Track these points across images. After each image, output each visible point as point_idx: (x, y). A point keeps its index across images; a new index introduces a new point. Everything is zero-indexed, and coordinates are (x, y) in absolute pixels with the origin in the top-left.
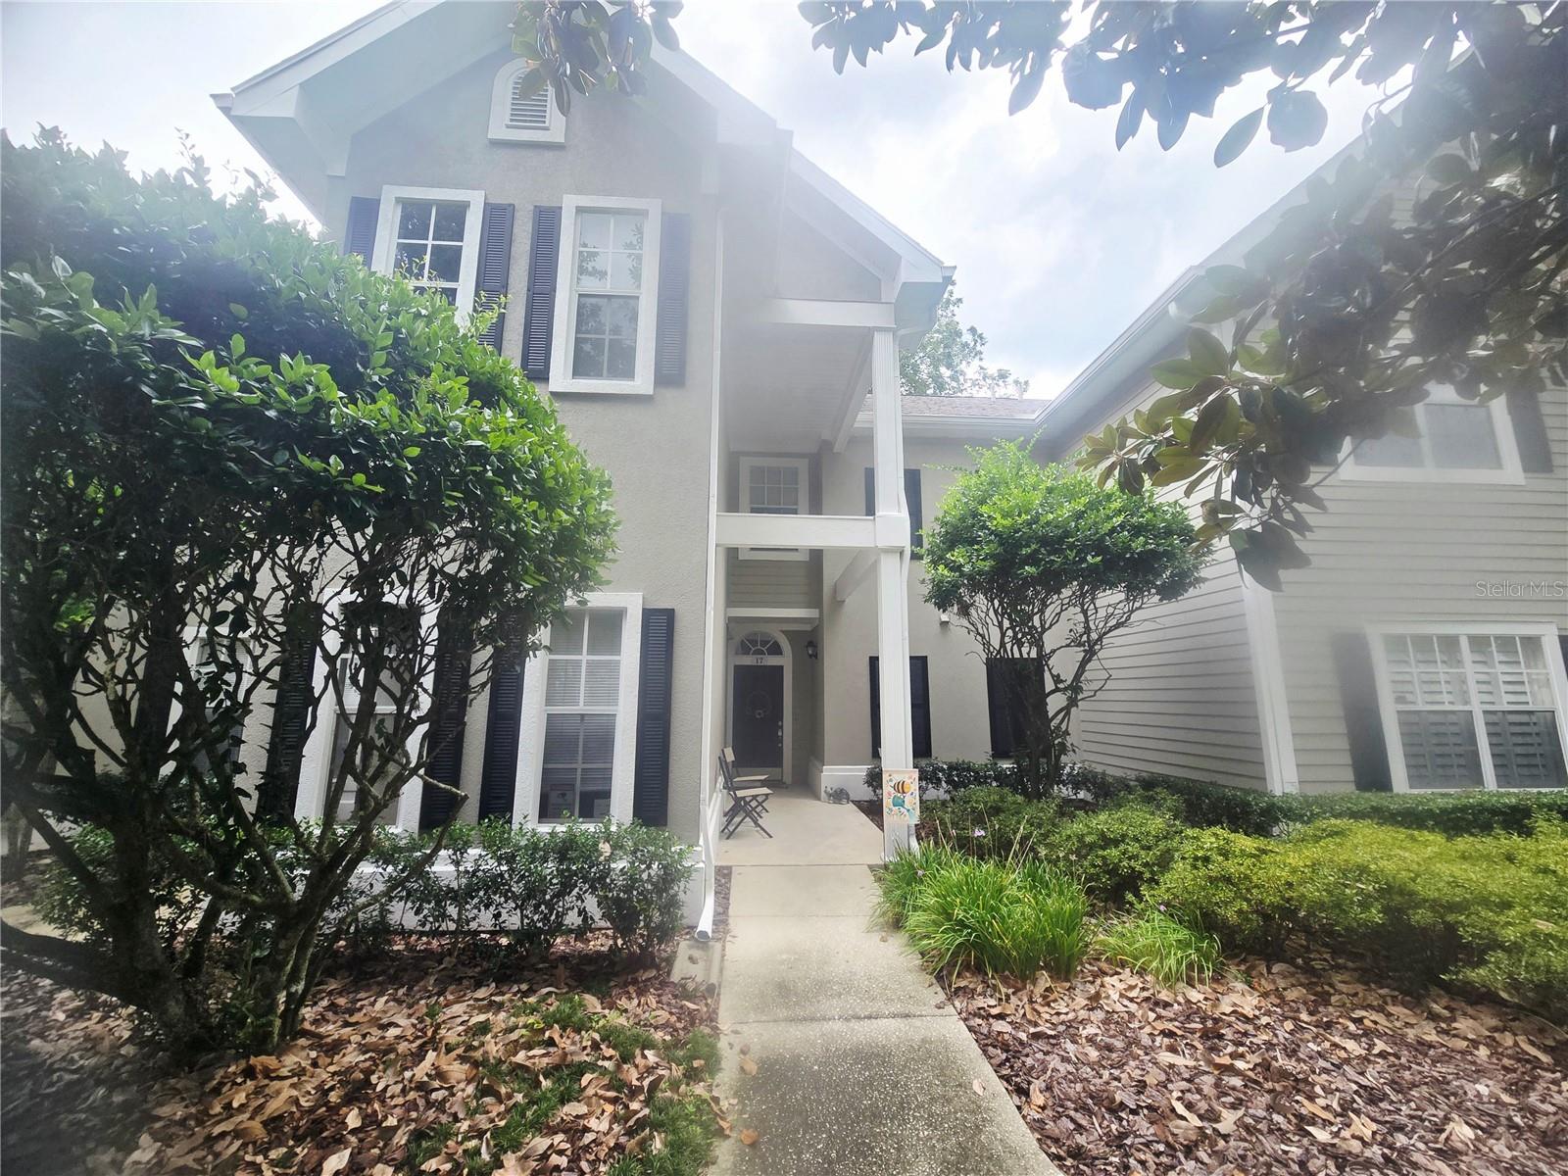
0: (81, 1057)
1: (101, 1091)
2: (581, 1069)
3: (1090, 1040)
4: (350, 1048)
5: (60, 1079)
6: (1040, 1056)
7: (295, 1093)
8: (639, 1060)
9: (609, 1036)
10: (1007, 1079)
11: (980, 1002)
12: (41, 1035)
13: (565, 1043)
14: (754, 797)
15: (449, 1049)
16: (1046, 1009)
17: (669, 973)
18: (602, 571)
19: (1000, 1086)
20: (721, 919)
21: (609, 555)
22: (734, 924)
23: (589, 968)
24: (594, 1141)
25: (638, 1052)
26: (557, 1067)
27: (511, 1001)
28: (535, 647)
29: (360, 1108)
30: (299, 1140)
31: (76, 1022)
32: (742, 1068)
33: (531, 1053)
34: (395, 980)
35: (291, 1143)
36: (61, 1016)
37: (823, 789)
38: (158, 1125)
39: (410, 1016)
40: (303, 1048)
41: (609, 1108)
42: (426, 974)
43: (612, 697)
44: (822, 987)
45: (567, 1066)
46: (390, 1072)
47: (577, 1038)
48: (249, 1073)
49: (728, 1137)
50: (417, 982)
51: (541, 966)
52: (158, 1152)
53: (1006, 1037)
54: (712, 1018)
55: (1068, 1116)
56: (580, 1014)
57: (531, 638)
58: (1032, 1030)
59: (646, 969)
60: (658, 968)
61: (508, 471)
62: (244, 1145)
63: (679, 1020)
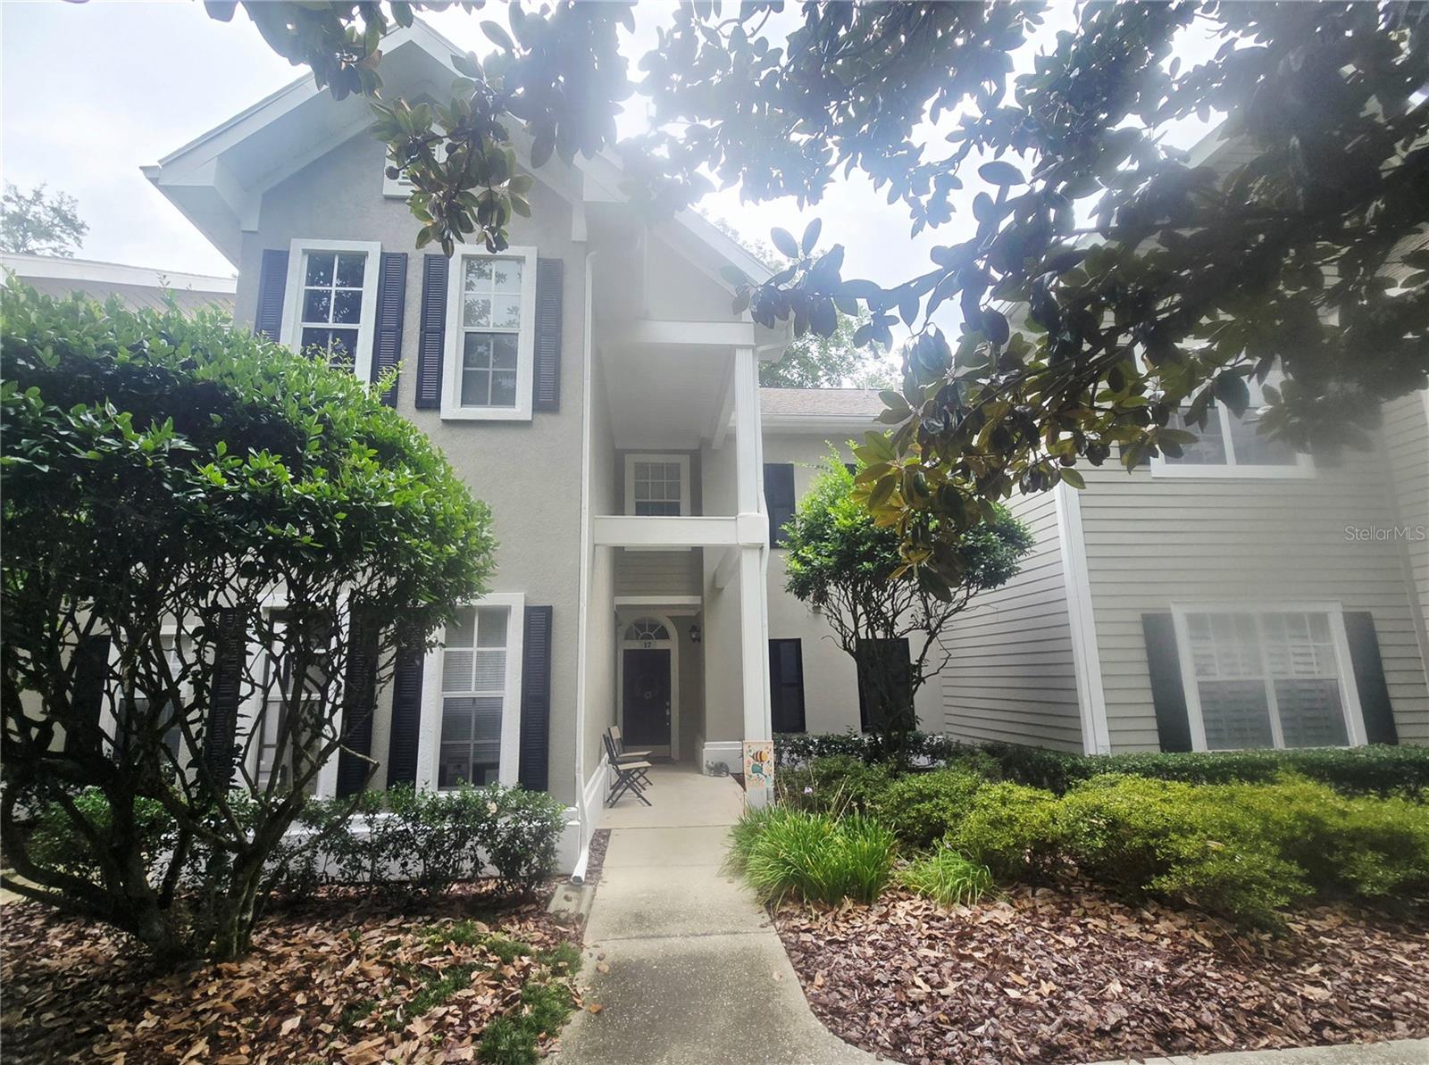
0: (84, 968)
1: (106, 988)
2: (471, 968)
3: (872, 943)
4: (292, 959)
5: (72, 982)
6: (830, 955)
7: (254, 986)
8: (517, 963)
9: (494, 948)
10: (800, 970)
11: (796, 922)
12: (47, 956)
13: (459, 953)
14: (637, 769)
15: (369, 957)
16: (845, 924)
17: (546, 908)
18: (485, 583)
19: (793, 975)
20: (595, 870)
21: (490, 569)
22: (606, 873)
23: (480, 904)
24: (479, 1010)
25: (516, 957)
26: (452, 967)
27: (417, 927)
28: (431, 645)
29: (305, 993)
30: (262, 1012)
31: (70, 947)
32: (597, 969)
33: (433, 959)
34: (322, 916)
35: (256, 1014)
36: (59, 944)
37: (705, 763)
38: (154, 1007)
39: (336, 939)
40: (256, 958)
41: (492, 992)
42: (347, 911)
43: (499, 682)
44: (671, 915)
45: (461, 967)
46: (325, 972)
47: (469, 950)
48: (217, 974)
49: (581, 1009)
50: (340, 917)
51: (441, 903)
52: (159, 1022)
53: (808, 944)
54: (578, 938)
55: (838, 991)
56: (472, 934)
57: (427, 639)
58: (828, 938)
59: (528, 904)
60: (537, 903)
61: (407, 519)
62: (222, 1017)
63: (552, 938)
